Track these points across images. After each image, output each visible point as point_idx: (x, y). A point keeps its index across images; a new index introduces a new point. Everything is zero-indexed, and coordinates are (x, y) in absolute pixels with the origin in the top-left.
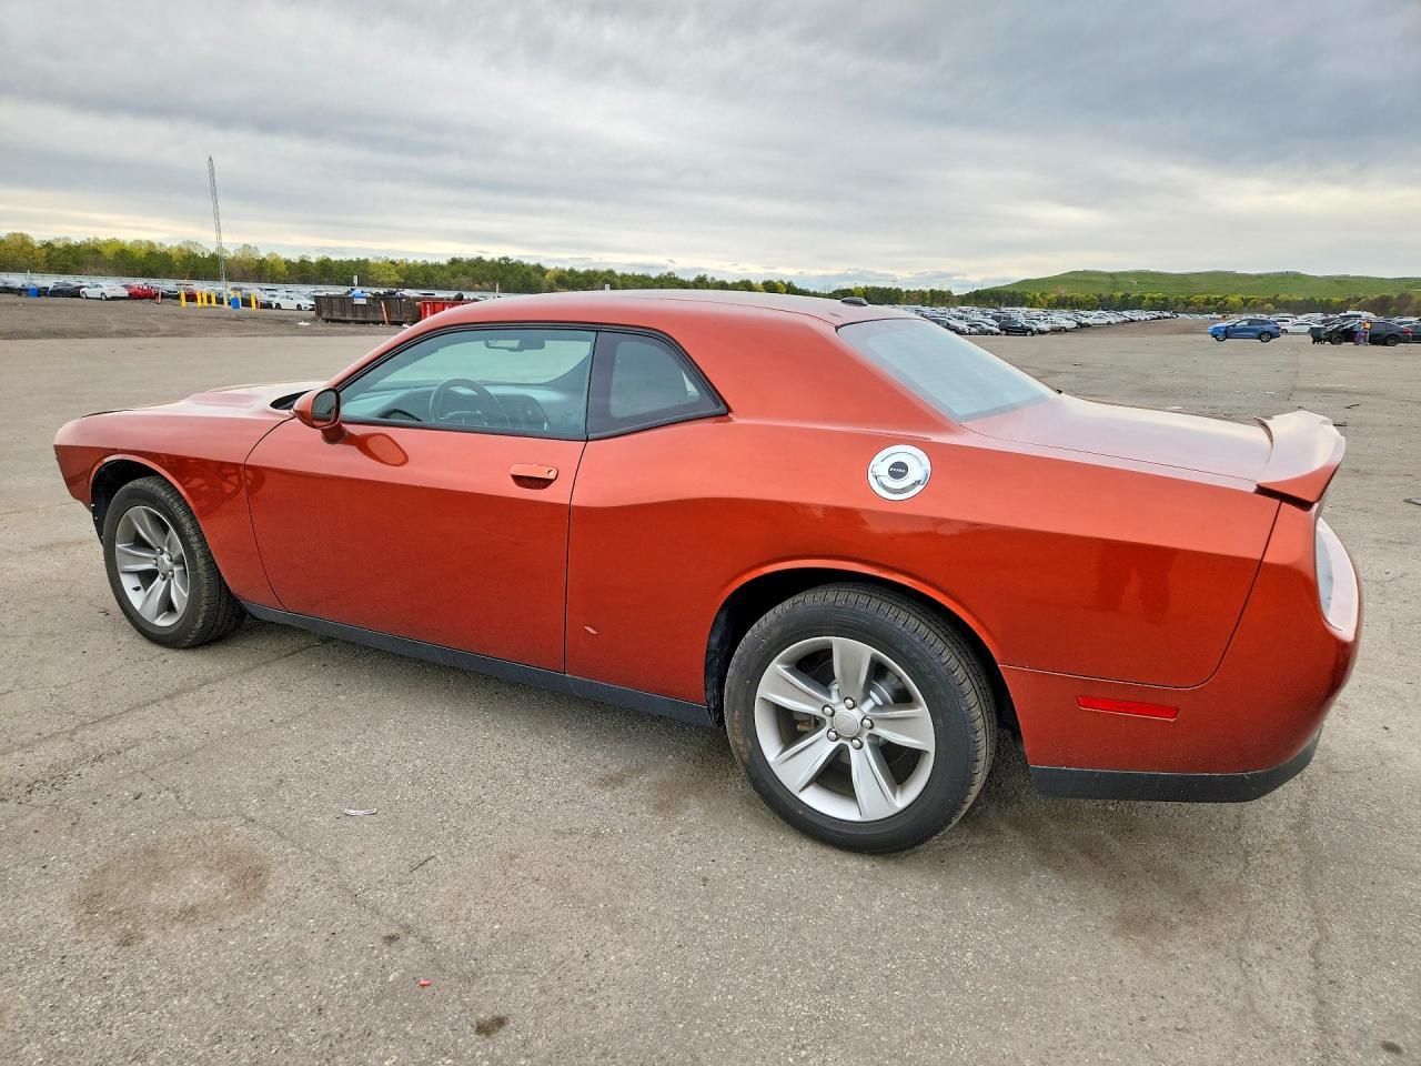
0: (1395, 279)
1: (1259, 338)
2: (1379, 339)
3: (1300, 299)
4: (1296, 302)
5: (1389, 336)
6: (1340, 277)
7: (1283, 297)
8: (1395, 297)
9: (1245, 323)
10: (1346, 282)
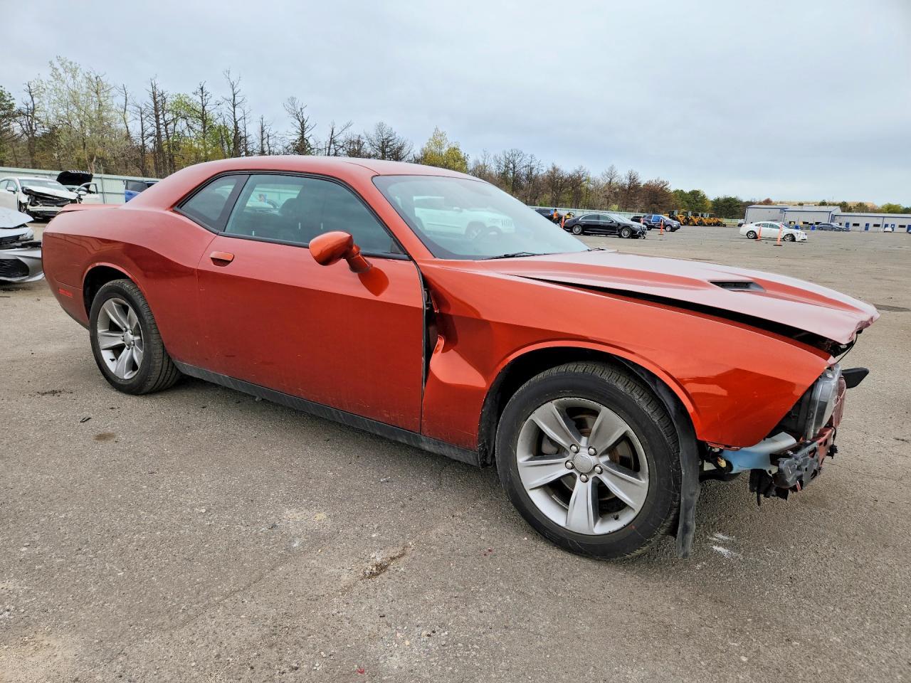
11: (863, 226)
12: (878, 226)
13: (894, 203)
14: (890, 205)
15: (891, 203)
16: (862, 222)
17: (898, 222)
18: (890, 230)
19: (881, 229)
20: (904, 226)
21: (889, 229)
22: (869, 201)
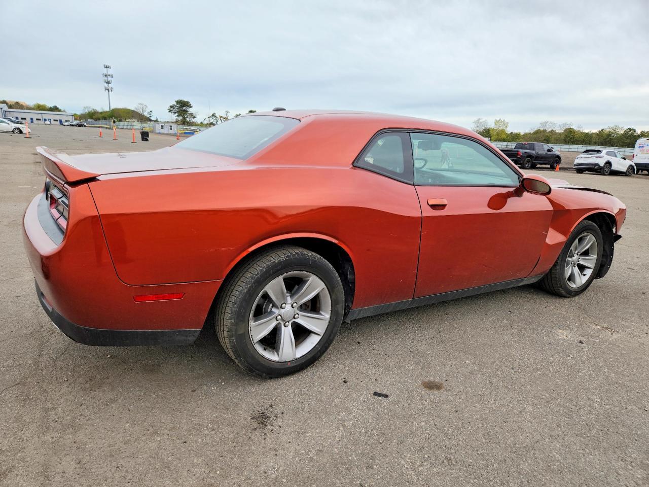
11: (28, 120)
12: (39, 120)
13: (41, 103)
14: (39, 104)
15: (39, 103)
16: (28, 117)
17: (53, 118)
18: (49, 123)
19: (42, 122)
20: (57, 120)
21: (47, 122)
22: (22, 101)
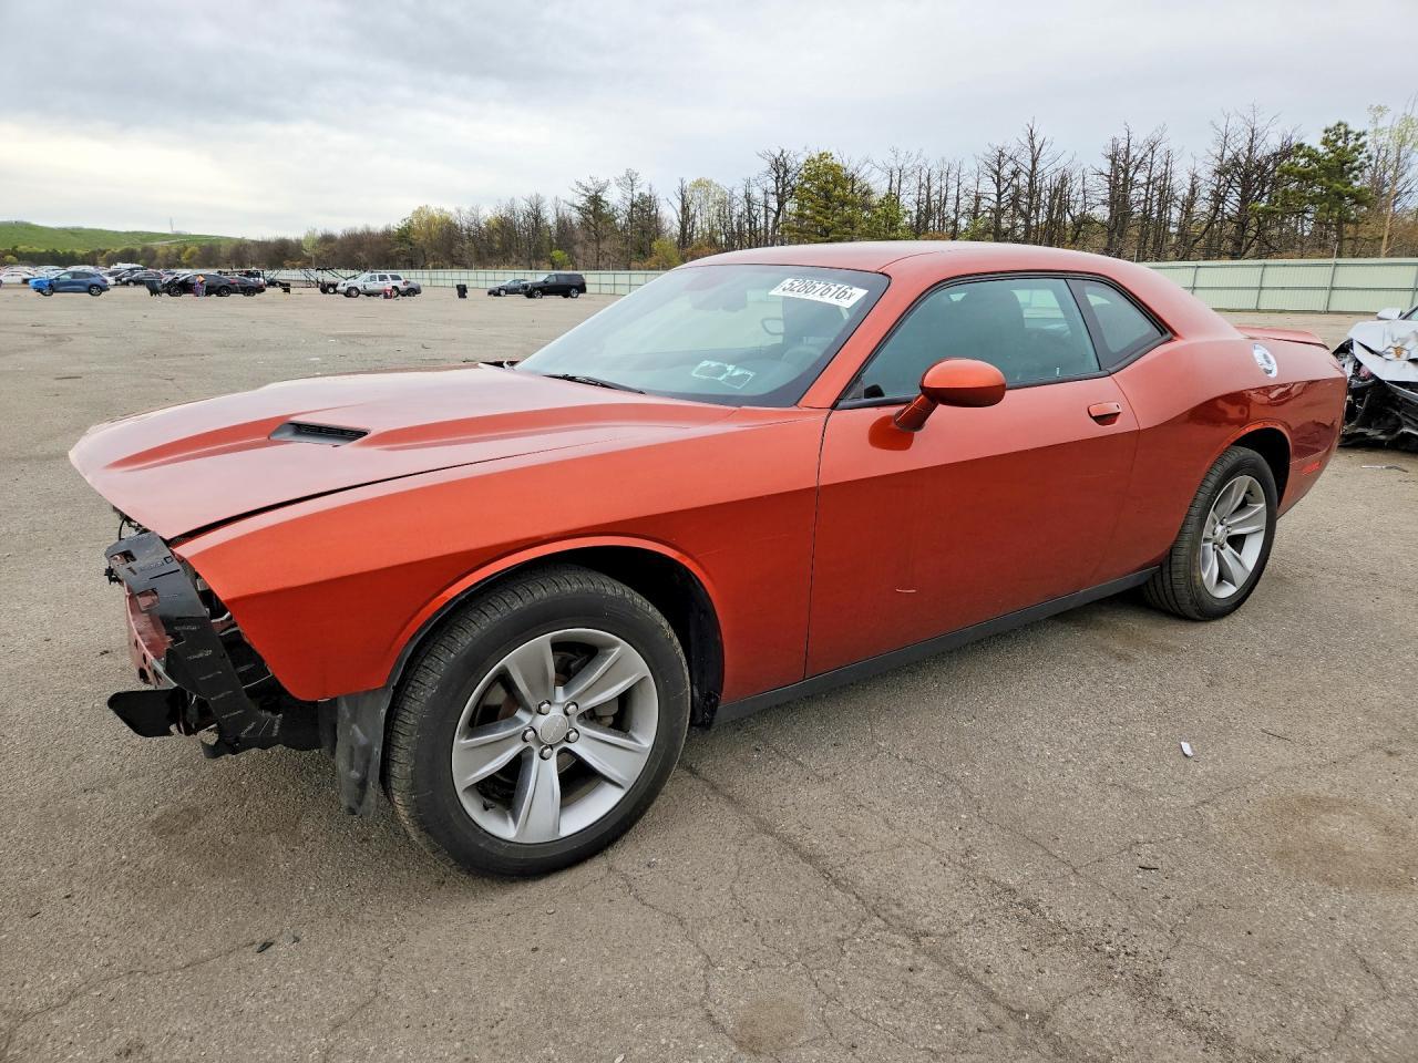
0: (127, 233)
1: (90, 292)
2: (217, 289)
3: (43, 250)
4: (35, 254)
5: (221, 287)
6: (73, 229)
7: (21, 248)
8: (139, 250)
9: (68, 277)
10: (81, 234)
